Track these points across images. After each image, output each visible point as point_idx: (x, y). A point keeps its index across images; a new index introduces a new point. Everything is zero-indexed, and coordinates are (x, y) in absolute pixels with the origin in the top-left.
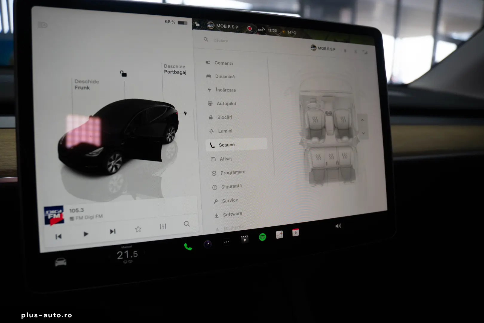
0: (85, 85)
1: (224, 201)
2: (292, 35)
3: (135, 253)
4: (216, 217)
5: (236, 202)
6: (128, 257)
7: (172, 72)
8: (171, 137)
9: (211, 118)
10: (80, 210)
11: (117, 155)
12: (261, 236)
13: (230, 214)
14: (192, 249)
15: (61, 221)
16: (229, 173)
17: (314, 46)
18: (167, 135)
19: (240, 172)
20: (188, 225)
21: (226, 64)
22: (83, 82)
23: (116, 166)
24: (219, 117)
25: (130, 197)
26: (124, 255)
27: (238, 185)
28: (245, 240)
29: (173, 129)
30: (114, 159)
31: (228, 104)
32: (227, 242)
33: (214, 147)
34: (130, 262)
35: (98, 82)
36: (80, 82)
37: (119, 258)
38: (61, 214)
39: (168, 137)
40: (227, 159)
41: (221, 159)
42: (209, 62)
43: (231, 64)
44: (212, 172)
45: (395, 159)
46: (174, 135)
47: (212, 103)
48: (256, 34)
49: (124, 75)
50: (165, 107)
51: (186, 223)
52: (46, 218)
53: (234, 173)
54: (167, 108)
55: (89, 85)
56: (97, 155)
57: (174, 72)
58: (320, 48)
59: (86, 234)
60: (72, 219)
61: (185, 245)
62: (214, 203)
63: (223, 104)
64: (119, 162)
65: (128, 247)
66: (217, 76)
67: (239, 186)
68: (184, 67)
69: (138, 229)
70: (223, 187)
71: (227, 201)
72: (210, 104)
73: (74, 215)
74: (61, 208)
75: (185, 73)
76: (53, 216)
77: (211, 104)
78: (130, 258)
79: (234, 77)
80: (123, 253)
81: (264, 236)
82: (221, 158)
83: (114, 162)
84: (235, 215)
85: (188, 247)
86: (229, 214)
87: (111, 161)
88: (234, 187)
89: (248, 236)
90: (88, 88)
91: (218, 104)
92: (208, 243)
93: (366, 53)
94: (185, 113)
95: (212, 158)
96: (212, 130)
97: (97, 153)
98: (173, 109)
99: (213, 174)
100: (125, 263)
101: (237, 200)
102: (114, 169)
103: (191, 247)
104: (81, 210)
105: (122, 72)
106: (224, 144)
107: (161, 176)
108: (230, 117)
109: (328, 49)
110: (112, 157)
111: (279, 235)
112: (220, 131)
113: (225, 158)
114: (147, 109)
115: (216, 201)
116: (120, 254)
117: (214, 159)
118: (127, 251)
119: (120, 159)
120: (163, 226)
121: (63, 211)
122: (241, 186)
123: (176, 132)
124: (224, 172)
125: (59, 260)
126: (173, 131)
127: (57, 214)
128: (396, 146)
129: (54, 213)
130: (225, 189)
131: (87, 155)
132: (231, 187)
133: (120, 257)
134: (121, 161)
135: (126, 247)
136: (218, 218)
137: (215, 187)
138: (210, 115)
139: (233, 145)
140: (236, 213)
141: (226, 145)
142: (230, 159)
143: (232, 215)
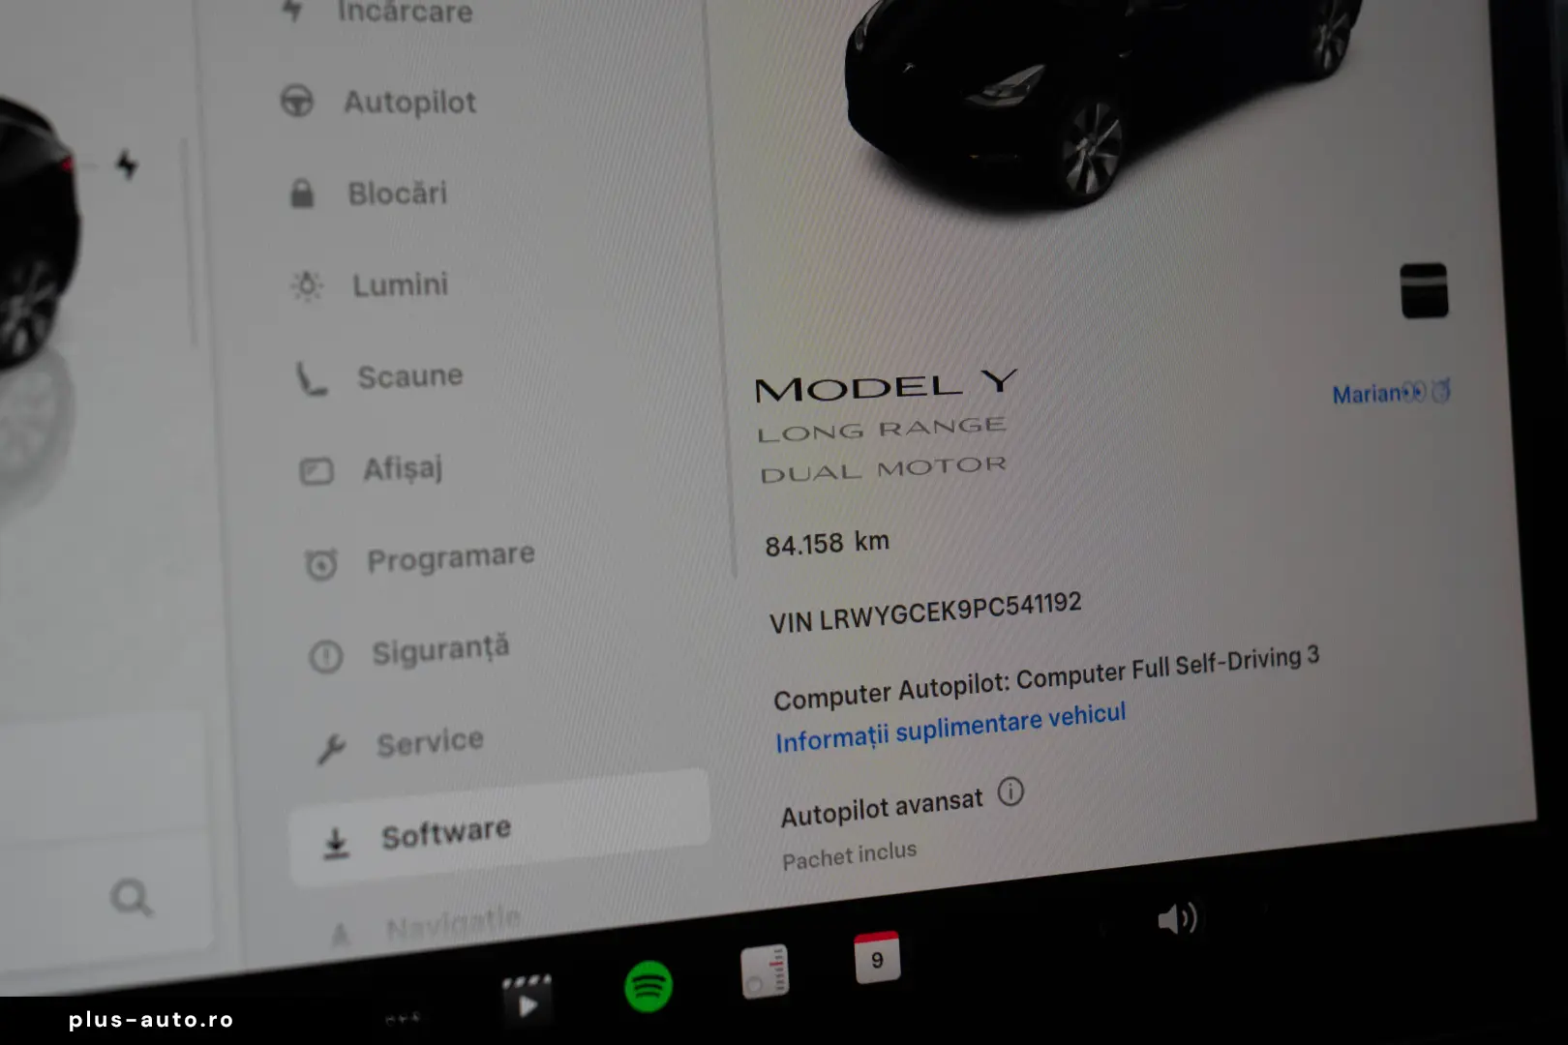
1: (393, 746)
4: (330, 851)
5: (469, 749)
8: (27, 323)
9: (302, 198)
12: (638, 979)
13: (430, 836)
16: (429, 563)
18: (4, 308)
19: (502, 556)
20: (138, 905)
24: (358, 193)
27: (488, 641)
28: (526, 1005)
29: (40, 268)
31: (418, 106)
32: (402, 1018)
33: (322, 391)
39: (10, 326)
40: (410, 471)
41: (372, 470)
44: (310, 556)
47: (310, 100)
51: (128, 896)
53: (458, 560)
62: (323, 760)
63: (384, 102)
67: (493, 647)
70: (383, 654)
71: (404, 747)
72: (297, 102)
77: (305, 106)
81: (662, 978)
82: (373, 462)
84: (460, 838)
86: (424, 830)
88: (459, 651)
89: (551, 977)
91: (353, 102)
94: (127, 165)
95: (306, 466)
96: (307, 276)
98: (42, 140)
101: (476, 740)
106: (394, 371)
108: (433, 191)
111: (764, 971)
112: (365, 287)
113: (394, 461)
115: (334, 746)
117: (322, 471)
122: (504, 647)
123: (62, 286)
124: (392, 559)
126: (39, 285)
130: (394, 669)
132: (436, 652)
136: (345, 855)
137: (327, 655)
138: (299, 181)
139: (454, 377)
140: (468, 823)
141: (405, 379)
142: (432, 470)
143: (442, 836)
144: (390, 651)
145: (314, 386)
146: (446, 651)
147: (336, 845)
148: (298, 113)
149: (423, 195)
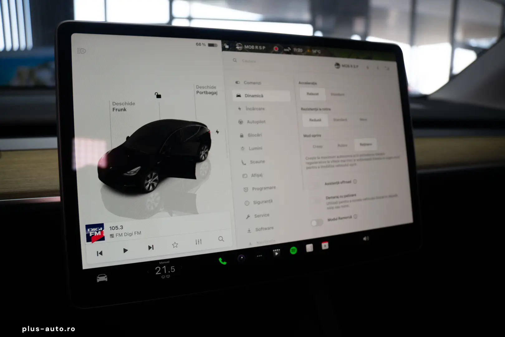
0: (122, 107)
1: (257, 216)
2: (317, 54)
3: (172, 268)
4: (249, 232)
5: (267, 216)
6: (165, 272)
7: (204, 93)
8: (204, 155)
9: (242, 136)
10: (119, 227)
11: (154, 174)
12: (292, 249)
13: (262, 229)
14: (227, 264)
15: (102, 238)
16: (261, 189)
17: (338, 64)
18: (201, 153)
19: (271, 188)
20: (222, 240)
21: (254, 83)
22: (120, 104)
23: (153, 185)
24: (250, 135)
25: (167, 214)
26: (162, 270)
28: (277, 254)
29: (206, 147)
30: (151, 177)
31: (257, 122)
32: (259, 256)
33: (245, 164)
34: (168, 277)
35: (134, 104)
36: (117, 104)
37: (157, 274)
38: (102, 231)
39: (202, 156)
40: (258, 176)
41: (253, 176)
42: (238, 82)
43: (260, 83)
44: (244, 188)
45: (419, 172)
46: (207, 153)
47: (242, 122)
48: (283, 53)
49: (159, 96)
50: (198, 127)
51: (221, 238)
52: (88, 235)
53: (265, 188)
54: (200, 128)
55: (127, 107)
56: (135, 174)
57: (206, 93)
58: (343, 66)
59: (125, 251)
60: (112, 236)
61: (220, 260)
62: (247, 218)
63: (253, 122)
64: (155, 181)
65: (165, 262)
66: (247, 96)
67: (270, 201)
68: (215, 88)
69: (175, 245)
70: (255, 203)
71: (258, 216)
72: (241, 122)
73: (114, 232)
74: (102, 225)
75: (216, 93)
76: (94, 233)
78: (167, 273)
79: (262, 96)
80: (161, 268)
81: (295, 249)
82: (253, 174)
83: (151, 181)
84: (266, 229)
85: (223, 261)
86: (261, 228)
87: (148, 179)
88: (266, 202)
89: (279, 250)
90: (125, 110)
91: (248, 122)
92: (242, 258)
93: (388, 69)
94: (217, 132)
95: (243, 175)
96: (243, 147)
97: (135, 172)
98: (205, 128)
99: (246, 191)
100: (164, 278)
102: (151, 187)
103: (225, 261)
104: (121, 227)
105: (156, 94)
106: (255, 161)
107: (196, 193)
108: (260, 135)
109: (351, 66)
110: (149, 176)
111: (309, 248)
112: (251, 149)
113: (256, 174)
114: (181, 129)
115: (248, 216)
116: (158, 269)
117: (246, 176)
118: (165, 267)
119: (157, 177)
120: (199, 242)
121: (103, 229)
122: (272, 201)
123: (209, 150)
124: (256, 189)
125: (100, 276)
126: (206, 150)
127: (97, 232)
128: (419, 159)
129: (95, 231)
130: (257, 205)
131: (126, 174)
132: (262, 202)
133: (158, 272)
134: (158, 179)
135: (163, 263)
136: (250, 232)
137: (247, 203)
138: (241, 134)
139: (264, 162)
140: (267, 227)
141: (257, 162)
142: (261, 175)
143: (264, 229)
144: (256, 202)
145: (244, 163)
146: (264, 202)
147: (249, 231)
148: (241, 124)
149: (258, 135)
